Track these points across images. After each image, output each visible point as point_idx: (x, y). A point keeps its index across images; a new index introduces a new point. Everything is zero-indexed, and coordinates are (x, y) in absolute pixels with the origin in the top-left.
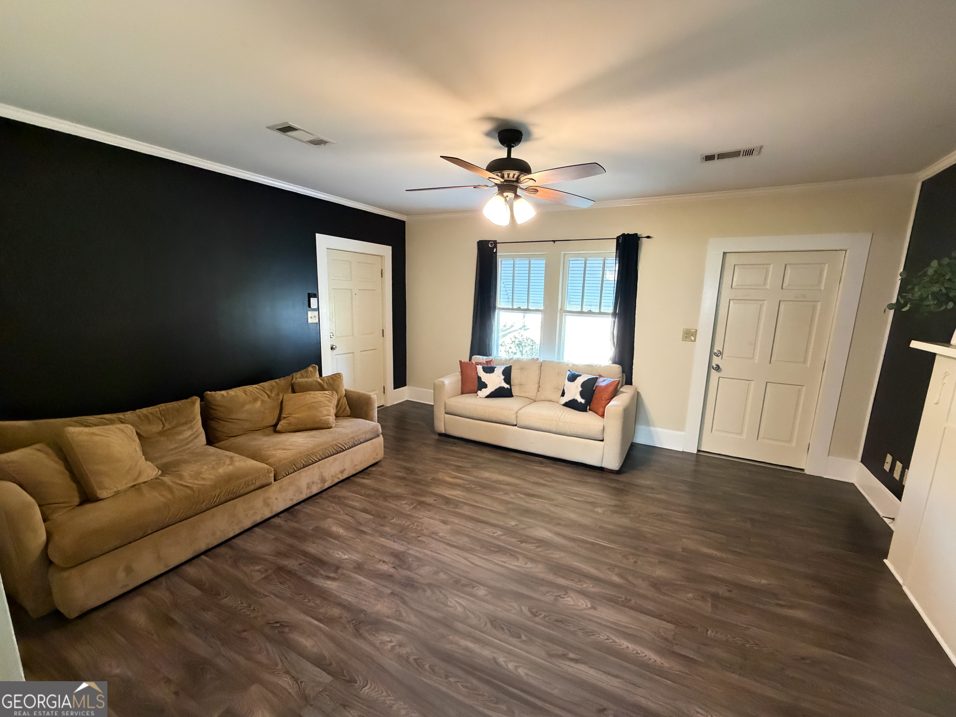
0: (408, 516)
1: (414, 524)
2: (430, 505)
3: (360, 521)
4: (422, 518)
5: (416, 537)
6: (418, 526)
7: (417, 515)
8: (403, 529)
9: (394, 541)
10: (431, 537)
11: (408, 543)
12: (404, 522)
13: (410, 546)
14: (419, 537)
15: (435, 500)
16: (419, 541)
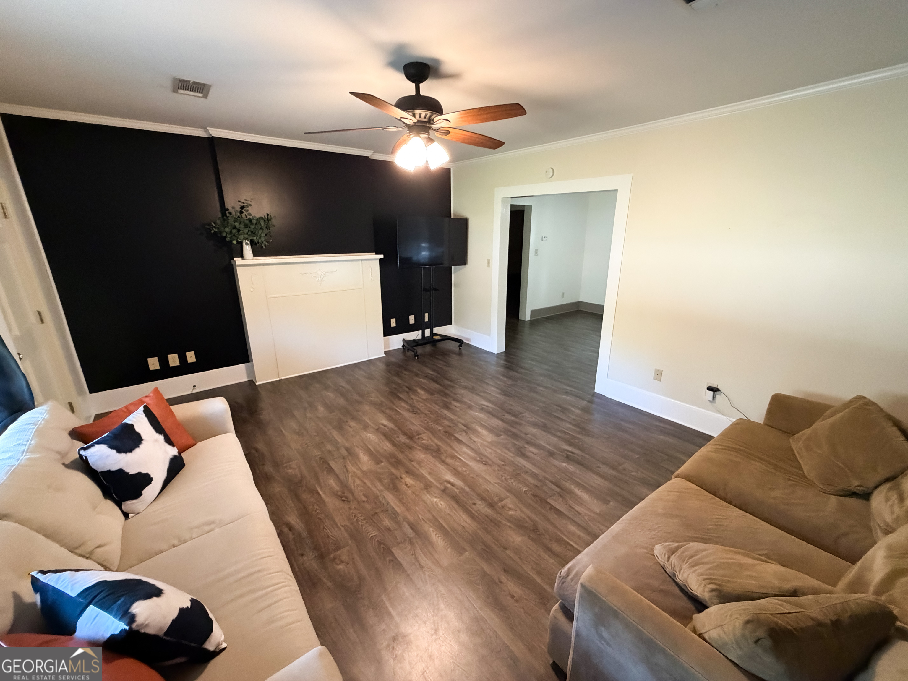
0: (510, 490)
1: (505, 479)
2: (483, 499)
3: (561, 499)
4: (495, 483)
5: (505, 465)
6: (502, 476)
7: (500, 488)
8: (516, 476)
9: (525, 467)
10: (492, 461)
11: (513, 462)
12: (514, 484)
13: (512, 459)
14: (503, 465)
15: (475, 504)
16: (504, 461)
